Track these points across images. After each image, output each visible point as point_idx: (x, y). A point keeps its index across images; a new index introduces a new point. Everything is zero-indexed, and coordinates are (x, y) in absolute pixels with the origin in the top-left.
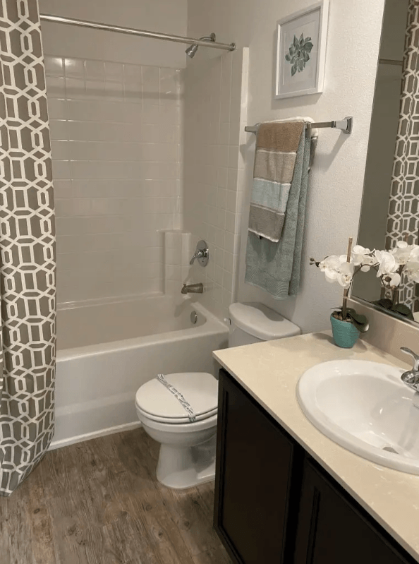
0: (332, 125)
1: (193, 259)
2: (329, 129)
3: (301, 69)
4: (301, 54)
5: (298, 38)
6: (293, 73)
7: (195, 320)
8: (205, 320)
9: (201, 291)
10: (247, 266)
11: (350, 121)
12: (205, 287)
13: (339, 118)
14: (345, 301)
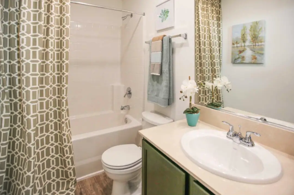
0: (180, 35)
1: (125, 95)
2: (179, 37)
3: (165, 19)
4: (165, 14)
5: (164, 10)
6: (162, 21)
7: (126, 121)
8: (131, 121)
9: (129, 109)
10: (148, 94)
11: (186, 35)
12: (130, 107)
13: (183, 33)
14: (190, 104)
